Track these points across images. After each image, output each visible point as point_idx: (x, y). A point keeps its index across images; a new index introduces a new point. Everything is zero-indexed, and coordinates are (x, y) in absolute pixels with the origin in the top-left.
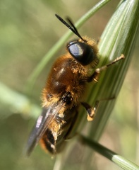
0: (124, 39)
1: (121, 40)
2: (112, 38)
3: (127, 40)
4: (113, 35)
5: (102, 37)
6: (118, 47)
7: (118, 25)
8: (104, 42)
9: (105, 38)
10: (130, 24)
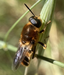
0: (50, 15)
1: (49, 15)
2: (45, 15)
3: (51, 15)
4: (46, 13)
5: (41, 14)
6: (48, 18)
7: (47, 9)
8: (42, 16)
9: (43, 15)
10: (52, 9)
